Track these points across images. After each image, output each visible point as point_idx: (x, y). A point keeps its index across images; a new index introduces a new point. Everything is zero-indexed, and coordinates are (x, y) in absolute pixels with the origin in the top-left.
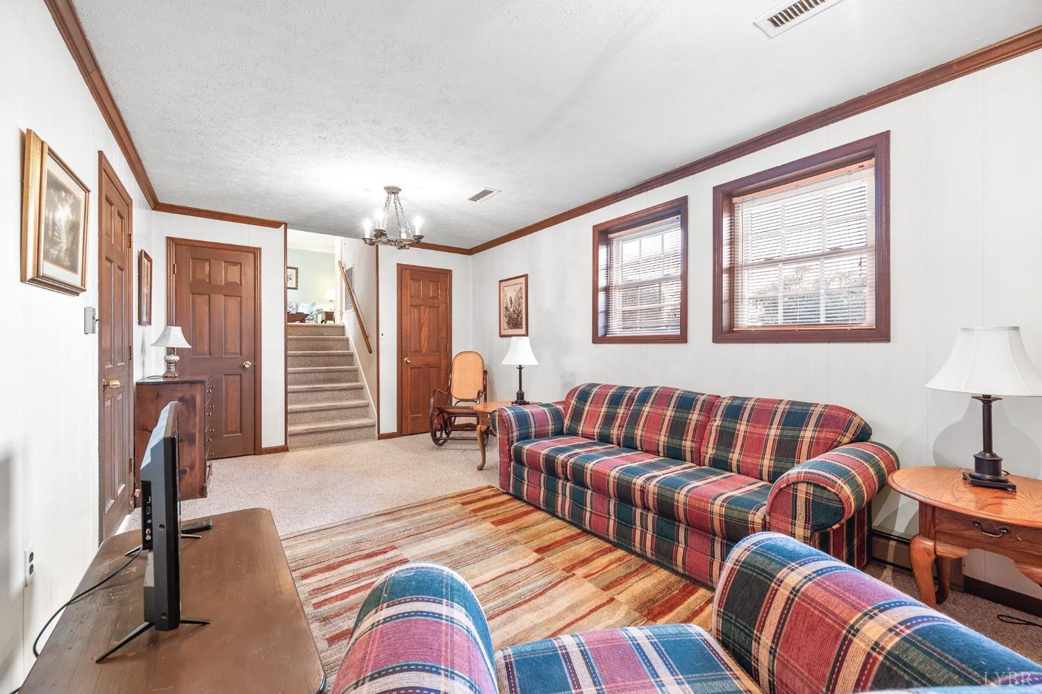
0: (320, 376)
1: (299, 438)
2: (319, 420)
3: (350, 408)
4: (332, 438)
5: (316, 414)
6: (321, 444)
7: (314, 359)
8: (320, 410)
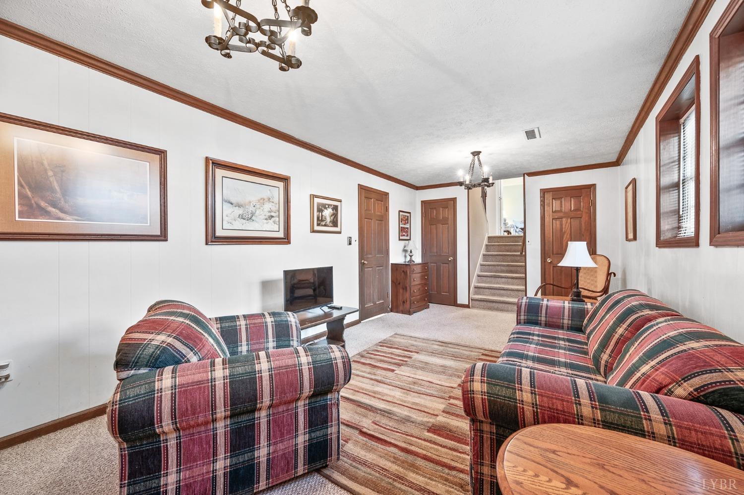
0: (504, 268)
1: (478, 302)
2: (494, 295)
3: (514, 290)
4: (496, 307)
5: (493, 291)
6: (490, 309)
7: (504, 257)
8: (494, 289)
